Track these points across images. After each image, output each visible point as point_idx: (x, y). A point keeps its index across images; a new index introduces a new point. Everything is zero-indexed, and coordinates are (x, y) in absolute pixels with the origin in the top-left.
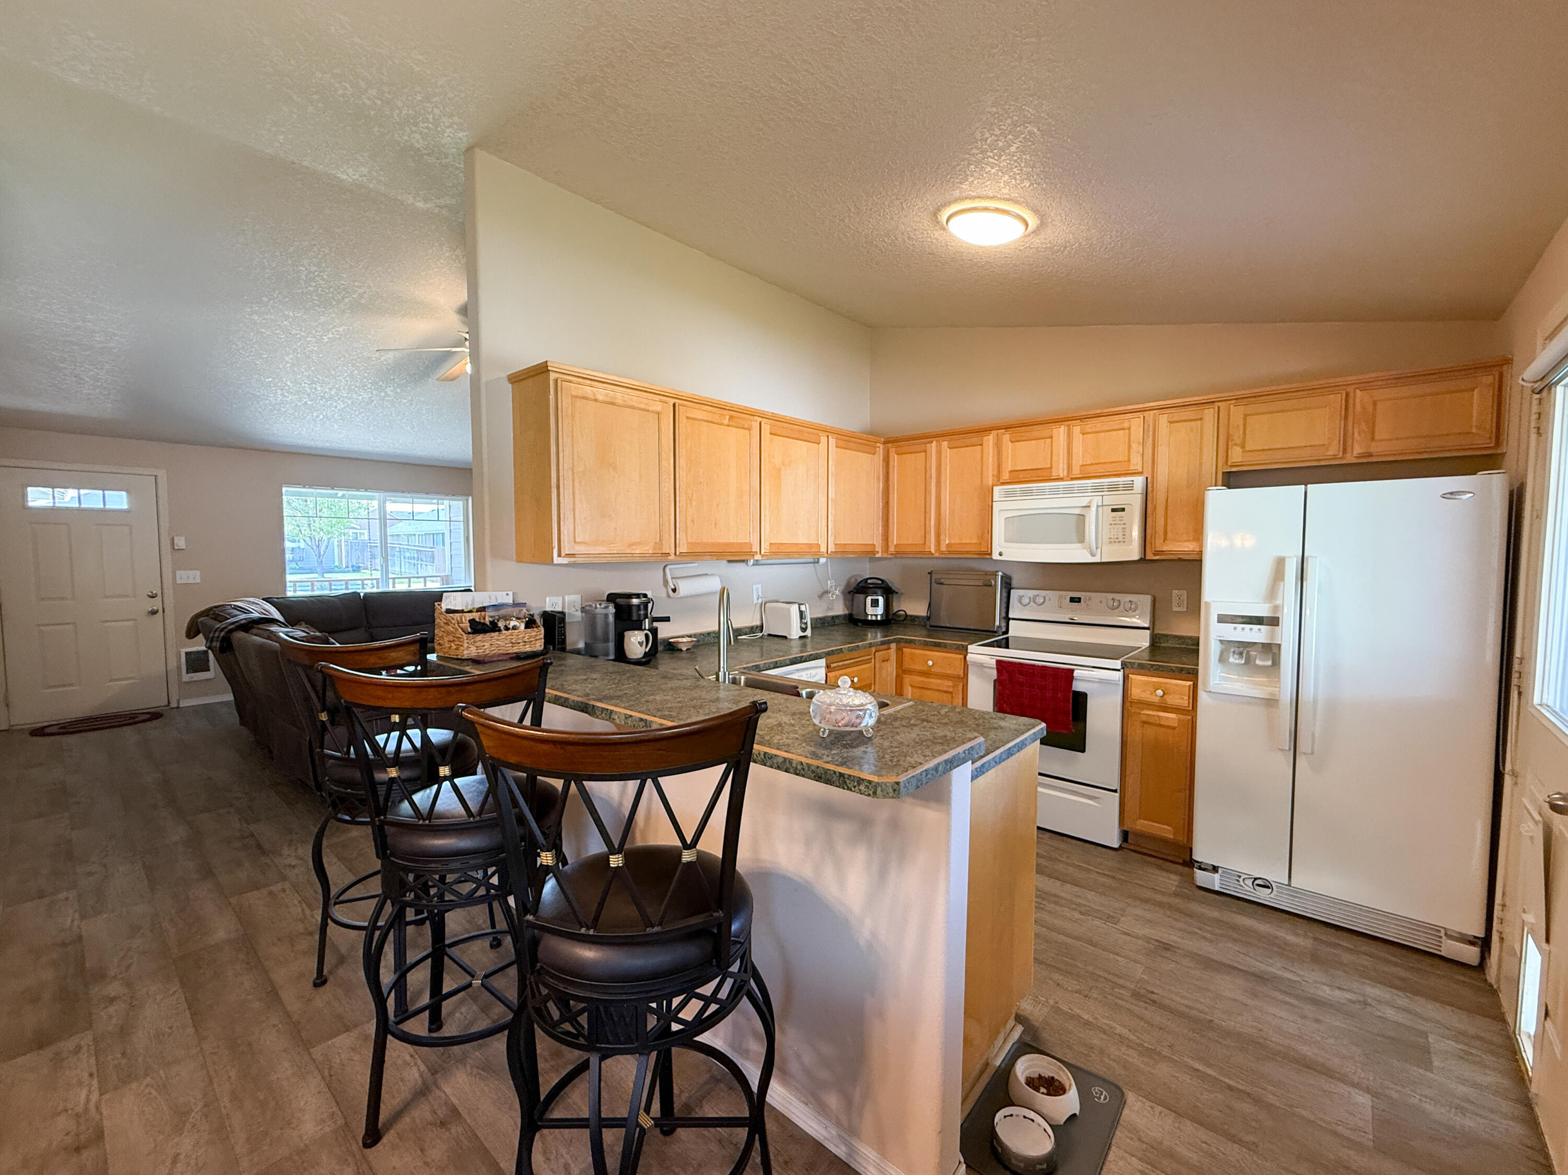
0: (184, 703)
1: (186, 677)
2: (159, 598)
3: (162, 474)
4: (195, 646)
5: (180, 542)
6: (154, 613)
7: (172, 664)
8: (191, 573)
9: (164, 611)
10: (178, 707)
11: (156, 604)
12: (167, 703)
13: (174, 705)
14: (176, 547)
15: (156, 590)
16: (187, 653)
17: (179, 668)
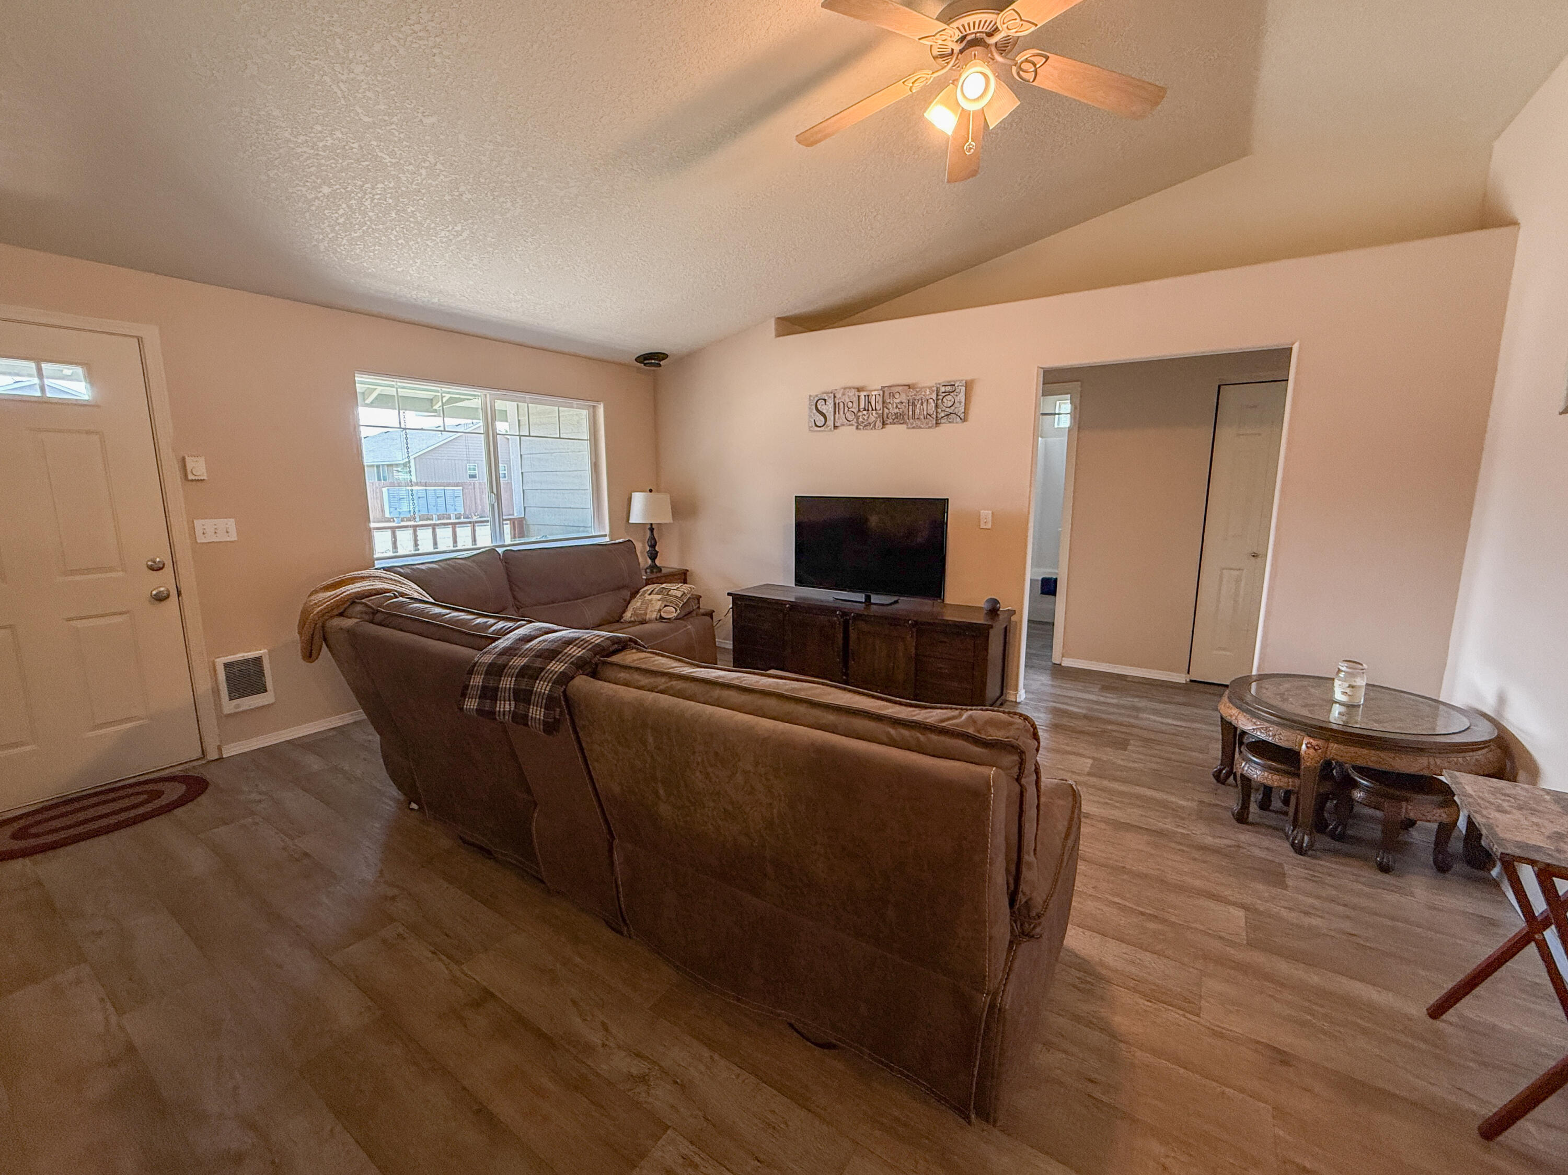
0: (231, 750)
1: (229, 706)
2: (169, 568)
3: (151, 334)
4: (239, 652)
5: (198, 467)
6: (160, 598)
7: (204, 686)
8: (221, 523)
9: (179, 594)
10: (221, 758)
11: (163, 582)
12: (199, 754)
13: (213, 755)
14: (191, 477)
15: (163, 556)
16: (227, 666)
17: (216, 691)
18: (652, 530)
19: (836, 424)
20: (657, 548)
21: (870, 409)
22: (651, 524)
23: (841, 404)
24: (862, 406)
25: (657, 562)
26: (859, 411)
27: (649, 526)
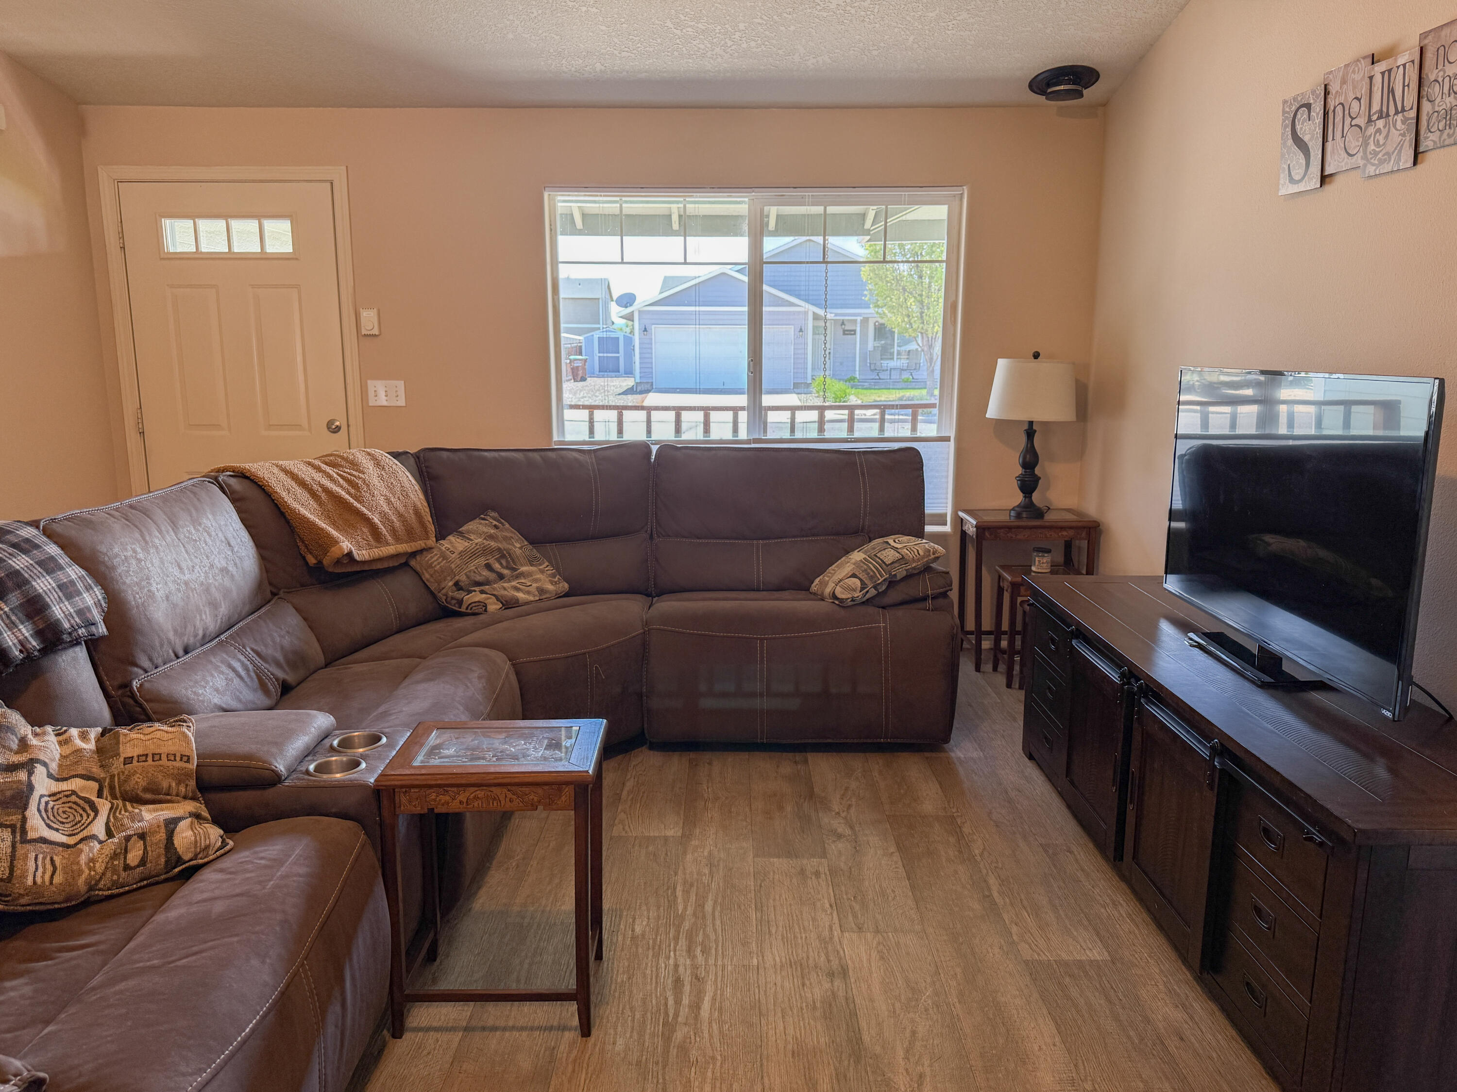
2: (344, 432)
3: (339, 176)
5: (370, 321)
8: (392, 385)
14: (364, 332)
15: (340, 418)
18: (1030, 433)
19: (1327, 172)
20: (1037, 471)
21: (1392, 111)
22: (1031, 423)
23: (1339, 109)
24: (1376, 107)
25: (1036, 497)
26: (1370, 121)
27: (1026, 427)
